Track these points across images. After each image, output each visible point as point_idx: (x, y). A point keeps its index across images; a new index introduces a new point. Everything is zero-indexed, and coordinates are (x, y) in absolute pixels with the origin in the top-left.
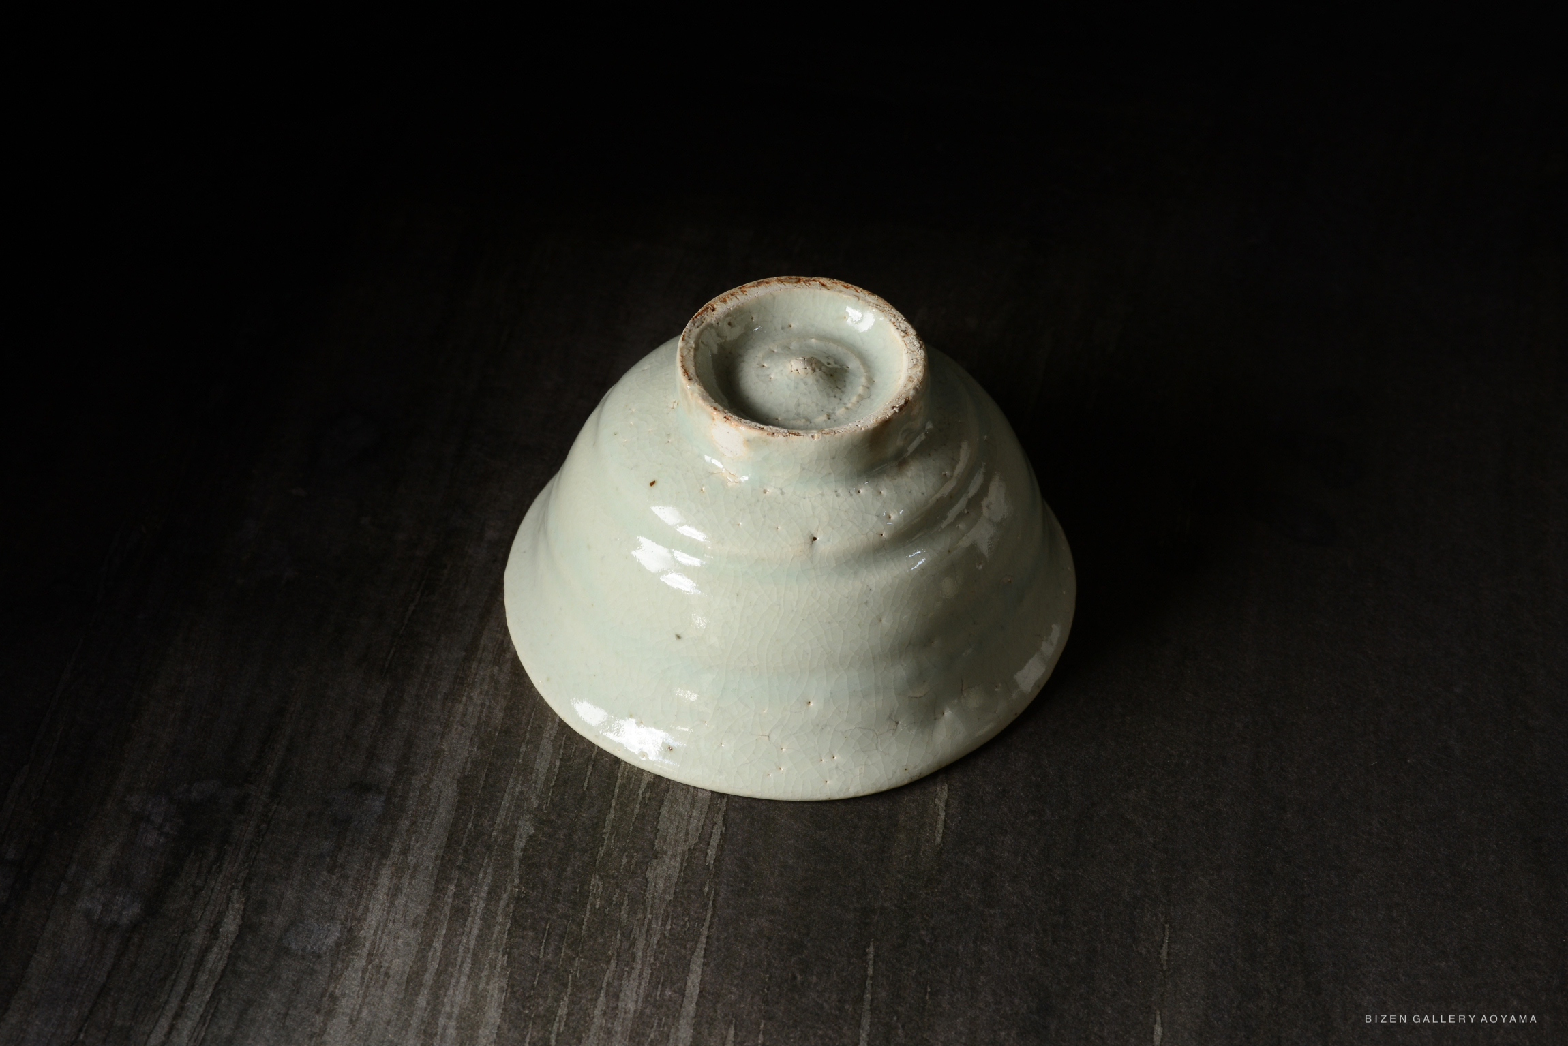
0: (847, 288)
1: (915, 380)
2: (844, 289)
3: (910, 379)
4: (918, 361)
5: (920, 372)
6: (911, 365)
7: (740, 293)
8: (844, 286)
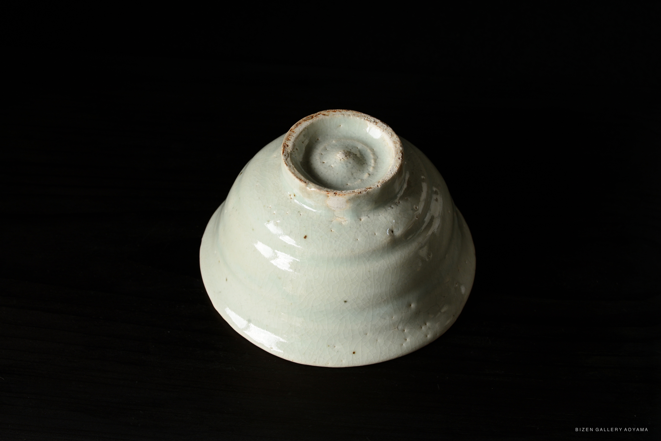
0: (335, 112)
1: (398, 142)
2: (334, 113)
3: (395, 143)
4: (391, 133)
5: (397, 138)
6: (390, 136)
7: (292, 133)
8: (333, 112)
